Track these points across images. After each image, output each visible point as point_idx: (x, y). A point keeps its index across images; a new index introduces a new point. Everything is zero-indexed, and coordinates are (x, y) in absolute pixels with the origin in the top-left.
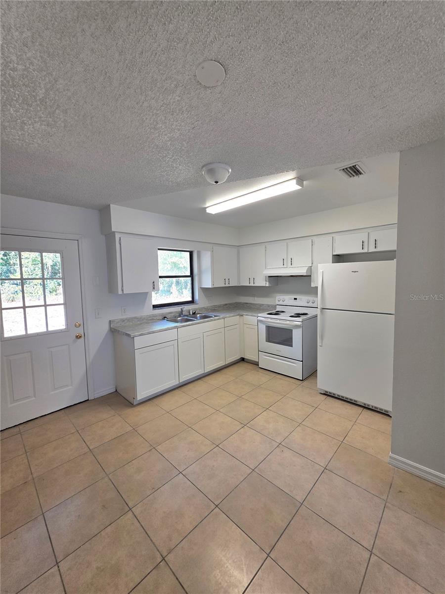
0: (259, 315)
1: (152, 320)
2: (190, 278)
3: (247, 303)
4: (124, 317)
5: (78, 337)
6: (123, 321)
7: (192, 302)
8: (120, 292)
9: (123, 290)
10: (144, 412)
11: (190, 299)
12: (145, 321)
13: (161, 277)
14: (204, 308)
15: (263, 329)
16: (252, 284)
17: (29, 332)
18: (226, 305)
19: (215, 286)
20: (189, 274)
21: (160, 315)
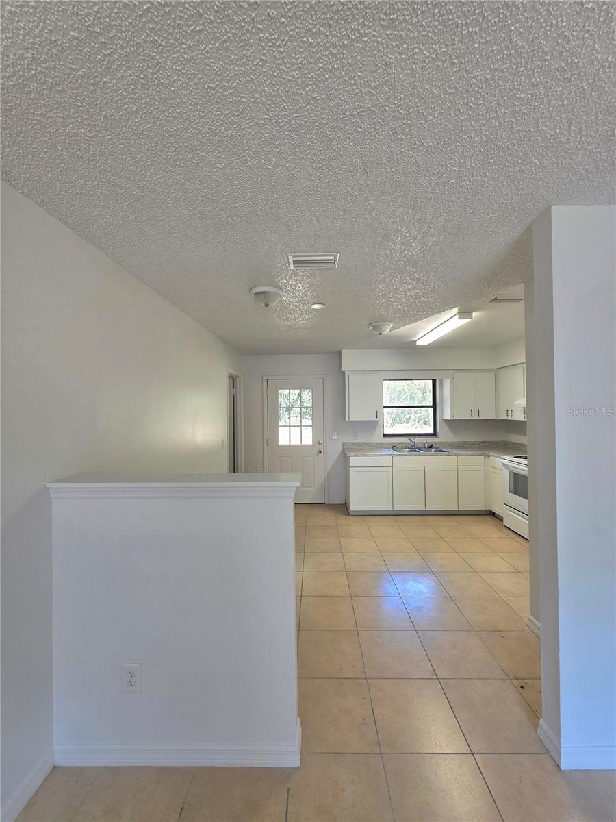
0: (504, 457)
1: (381, 447)
2: (432, 408)
3: (516, 443)
4: (355, 441)
5: (320, 452)
6: (354, 444)
7: (434, 434)
8: (347, 419)
9: (349, 418)
10: (355, 526)
11: (432, 432)
12: (373, 447)
13: (385, 407)
14: (446, 443)
15: (505, 475)
16: (510, 418)
17: (292, 443)
18: (484, 442)
19: (456, 418)
20: (431, 404)
21: (390, 444)
